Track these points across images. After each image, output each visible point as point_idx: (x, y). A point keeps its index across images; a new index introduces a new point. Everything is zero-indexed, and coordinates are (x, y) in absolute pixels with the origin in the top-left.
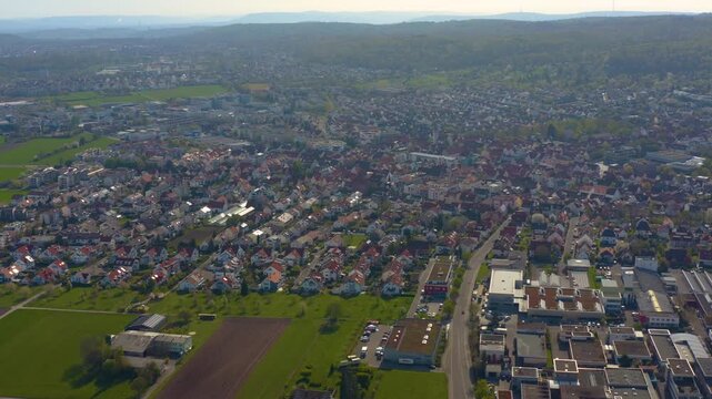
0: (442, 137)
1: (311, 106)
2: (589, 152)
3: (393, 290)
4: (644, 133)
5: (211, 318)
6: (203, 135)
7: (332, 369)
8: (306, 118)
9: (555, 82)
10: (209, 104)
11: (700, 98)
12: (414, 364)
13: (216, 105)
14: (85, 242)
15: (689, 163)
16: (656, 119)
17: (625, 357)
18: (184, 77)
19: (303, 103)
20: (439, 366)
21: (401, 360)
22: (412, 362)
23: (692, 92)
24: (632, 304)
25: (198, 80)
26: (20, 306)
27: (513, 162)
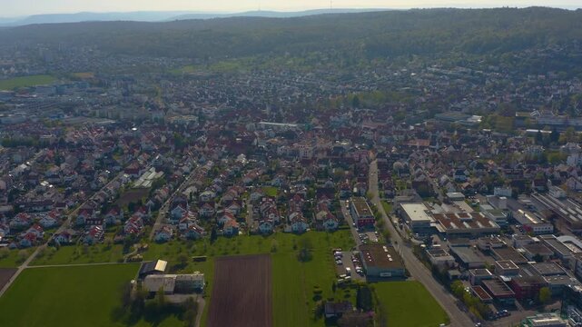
0: (274, 109)
1: (143, 89)
2: (393, 116)
3: (332, 225)
4: (424, 100)
5: (204, 260)
6: (66, 116)
7: (334, 287)
8: (146, 98)
9: (329, 65)
10: (53, 90)
11: (450, 72)
12: (392, 276)
13: (60, 92)
14: (41, 208)
15: (470, 120)
16: (425, 90)
17: (538, 255)
18: (12, 69)
19: (135, 87)
20: (409, 276)
21: (382, 275)
22: (390, 274)
23: (442, 68)
24: (512, 220)
25: (27, 71)
26: (24, 266)
27: (343, 126)
